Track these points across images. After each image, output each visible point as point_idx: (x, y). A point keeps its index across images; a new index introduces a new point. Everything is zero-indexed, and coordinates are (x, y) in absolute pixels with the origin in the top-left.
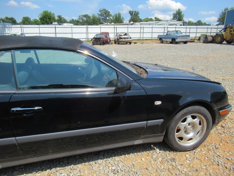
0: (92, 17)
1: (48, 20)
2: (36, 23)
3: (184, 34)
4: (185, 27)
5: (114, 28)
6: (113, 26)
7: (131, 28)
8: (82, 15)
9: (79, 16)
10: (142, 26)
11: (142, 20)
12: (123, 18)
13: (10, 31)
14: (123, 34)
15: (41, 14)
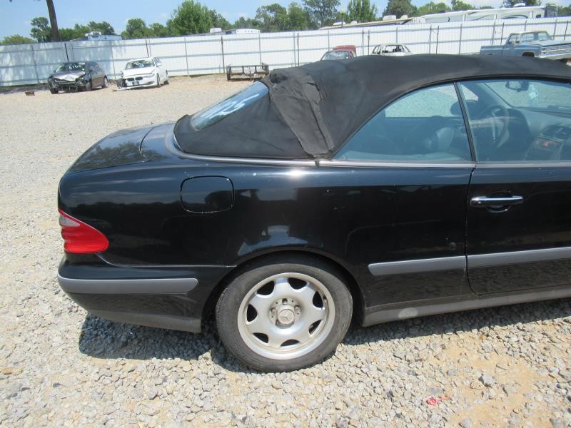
0: (291, 9)
1: (193, 23)
2: (159, 32)
3: (558, 40)
4: (553, 20)
5: (363, 33)
6: (360, 30)
7: (406, 31)
8: (263, 7)
9: (258, 10)
10: (435, 26)
11: (418, 8)
12: (373, 8)
13: (122, 55)
14: (390, 49)
15: (177, 10)
